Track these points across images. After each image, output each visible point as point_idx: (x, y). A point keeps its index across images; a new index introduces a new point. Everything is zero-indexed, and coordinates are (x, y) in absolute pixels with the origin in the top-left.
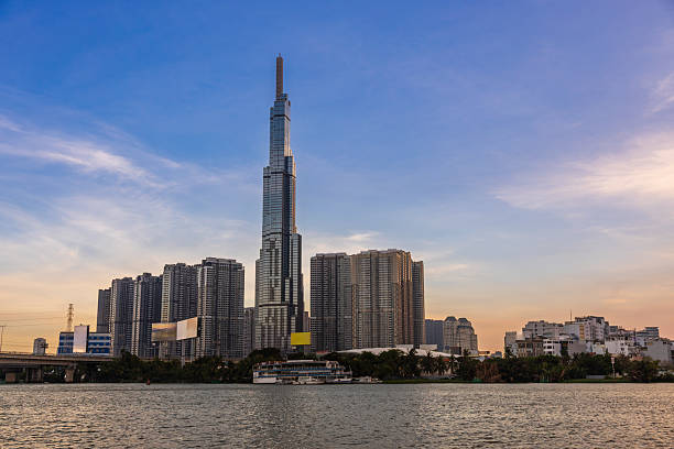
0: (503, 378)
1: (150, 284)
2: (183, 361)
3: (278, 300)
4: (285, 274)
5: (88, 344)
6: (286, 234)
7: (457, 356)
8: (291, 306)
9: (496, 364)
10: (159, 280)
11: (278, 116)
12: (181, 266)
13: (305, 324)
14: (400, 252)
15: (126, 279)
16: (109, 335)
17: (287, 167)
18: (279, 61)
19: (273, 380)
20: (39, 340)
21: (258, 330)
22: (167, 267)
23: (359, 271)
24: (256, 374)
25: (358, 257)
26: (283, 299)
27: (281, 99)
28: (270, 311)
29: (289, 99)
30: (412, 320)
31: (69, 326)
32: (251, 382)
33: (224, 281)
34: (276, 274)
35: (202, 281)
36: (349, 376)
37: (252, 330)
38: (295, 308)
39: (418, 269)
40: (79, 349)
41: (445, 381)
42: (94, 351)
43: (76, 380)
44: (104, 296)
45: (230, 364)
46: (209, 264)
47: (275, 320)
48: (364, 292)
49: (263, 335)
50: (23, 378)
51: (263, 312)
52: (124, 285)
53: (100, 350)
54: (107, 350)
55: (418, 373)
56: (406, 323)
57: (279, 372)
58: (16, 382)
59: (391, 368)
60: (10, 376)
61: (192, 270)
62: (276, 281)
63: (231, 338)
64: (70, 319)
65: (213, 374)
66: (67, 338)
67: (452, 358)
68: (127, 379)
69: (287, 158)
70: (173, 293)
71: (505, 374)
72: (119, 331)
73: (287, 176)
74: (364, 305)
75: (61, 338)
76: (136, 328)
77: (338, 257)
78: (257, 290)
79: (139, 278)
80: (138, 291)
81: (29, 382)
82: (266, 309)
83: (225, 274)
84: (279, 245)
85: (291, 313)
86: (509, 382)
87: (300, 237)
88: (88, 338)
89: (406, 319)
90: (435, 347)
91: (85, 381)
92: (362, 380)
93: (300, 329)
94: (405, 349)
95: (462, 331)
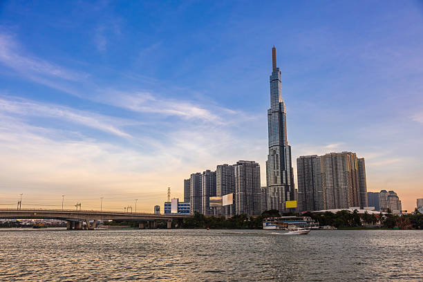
0: (413, 226)
1: (210, 176)
2: (227, 217)
3: (279, 182)
4: (283, 168)
5: (178, 209)
6: (282, 146)
7: (384, 213)
8: (286, 186)
9: (408, 218)
10: (215, 173)
11: (274, 80)
12: (225, 166)
13: (296, 196)
14: (350, 153)
15: (197, 174)
16: (190, 203)
17: (280, 108)
18: (274, 50)
19: (274, 228)
20: (157, 206)
21: (269, 200)
22: (218, 166)
23: (325, 165)
24: (265, 224)
25: (324, 157)
26: (282, 182)
27: (276, 70)
28: (275, 189)
29: (280, 70)
30: (359, 193)
31: (169, 199)
32: (262, 228)
33: (249, 173)
34: (278, 169)
35: (237, 173)
36: (317, 226)
37: (266, 200)
38: (289, 187)
39: (361, 163)
40: (174, 211)
41: (377, 228)
42: (182, 212)
43: (173, 227)
44: (187, 183)
45: (251, 218)
46: (241, 164)
47: (278, 194)
48: (329, 177)
49: (272, 202)
50: (147, 226)
51: (271, 190)
52: (197, 177)
53: (185, 212)
54: (188, 212)
55: (360, 224)
56: (355, 195)
57: (277, 223)
58: (144, 228)
59: (342, 221)
60: (141, 225)
61: (232, 168)
62: (278, 172)
63: (254, 205)
64: (169, 196)
65: (242, 224)
66: (168, 205)
67: (381, 215)
68: (198, 227)
69: (280, 103)
70: (222, 181)
71: (415, 224)
72: (195, 202)
73: (281, 113)
74: (329, 184)
75: (165, 205)
76: (204, 199)
77: (312, 158)
78: (267, 177)
79: (204, 173)
80: (204, 180)
81: (150, 228)
82: (272, 188)
83: (250, 169)
84: (278, 153)
85: (287, 190)
86: (417, 229)
87: (290, 147)
88: (178, 205)
89: (355, 192)
90: (373, 208)
91: (177, 228)
92: (325, 227)
93: (292, 199)
94: (351, 210)
95: (391, 198)
